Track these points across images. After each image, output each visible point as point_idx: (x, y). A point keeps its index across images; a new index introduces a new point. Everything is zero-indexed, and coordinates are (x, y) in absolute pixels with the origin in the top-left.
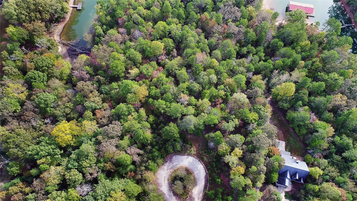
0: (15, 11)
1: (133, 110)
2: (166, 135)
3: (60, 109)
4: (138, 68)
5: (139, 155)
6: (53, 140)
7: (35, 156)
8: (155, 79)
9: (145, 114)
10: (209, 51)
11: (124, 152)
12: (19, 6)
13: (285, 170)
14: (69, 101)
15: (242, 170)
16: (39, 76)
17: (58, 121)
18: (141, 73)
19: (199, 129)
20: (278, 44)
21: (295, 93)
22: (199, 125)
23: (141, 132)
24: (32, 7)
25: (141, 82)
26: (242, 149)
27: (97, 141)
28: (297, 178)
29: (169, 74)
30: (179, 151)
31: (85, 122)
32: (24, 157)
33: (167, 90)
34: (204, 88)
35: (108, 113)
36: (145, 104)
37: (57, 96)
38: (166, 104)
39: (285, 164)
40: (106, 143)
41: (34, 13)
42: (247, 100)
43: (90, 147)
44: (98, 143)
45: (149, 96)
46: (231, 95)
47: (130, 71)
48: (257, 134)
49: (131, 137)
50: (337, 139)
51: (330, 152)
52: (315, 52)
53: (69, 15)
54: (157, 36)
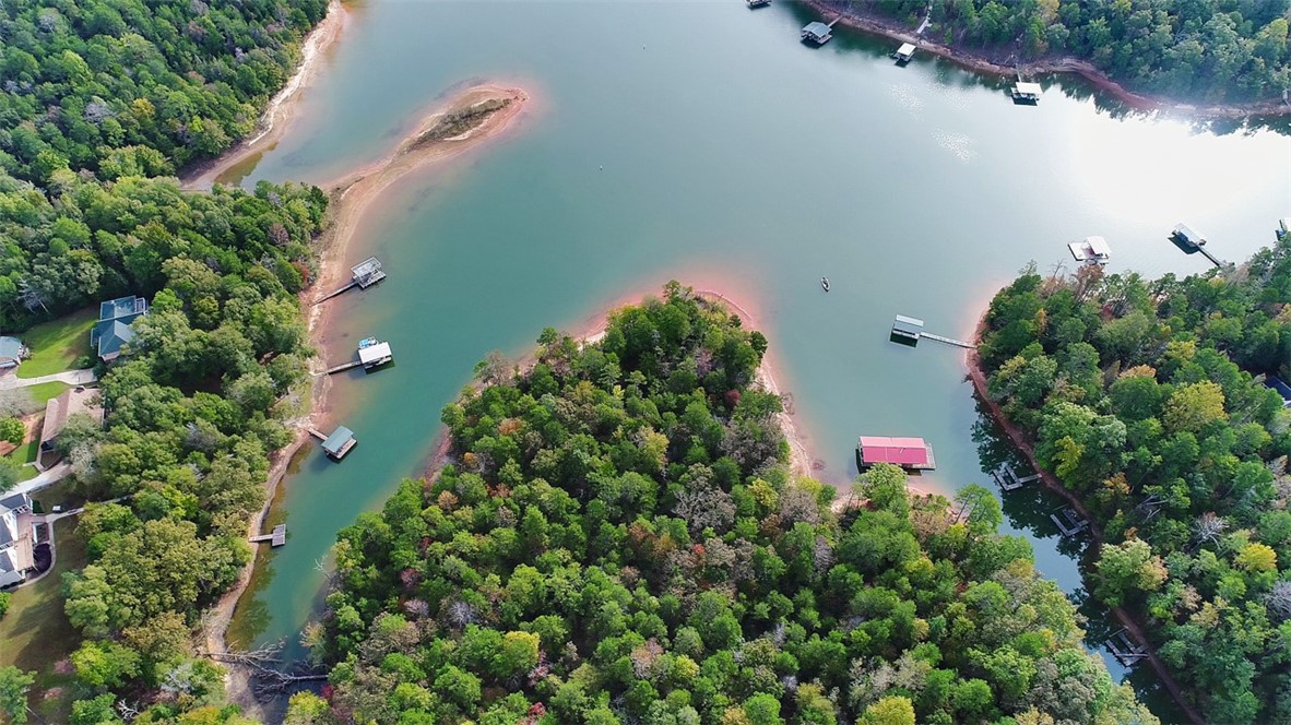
4: (474, 718)
10: (664, 629)
12: (113, 583)
20: (848, 581)
29: (564, 721)
41: (155, 592)
52: (950, 587)
53: (250, 566)
54: (517, 610)
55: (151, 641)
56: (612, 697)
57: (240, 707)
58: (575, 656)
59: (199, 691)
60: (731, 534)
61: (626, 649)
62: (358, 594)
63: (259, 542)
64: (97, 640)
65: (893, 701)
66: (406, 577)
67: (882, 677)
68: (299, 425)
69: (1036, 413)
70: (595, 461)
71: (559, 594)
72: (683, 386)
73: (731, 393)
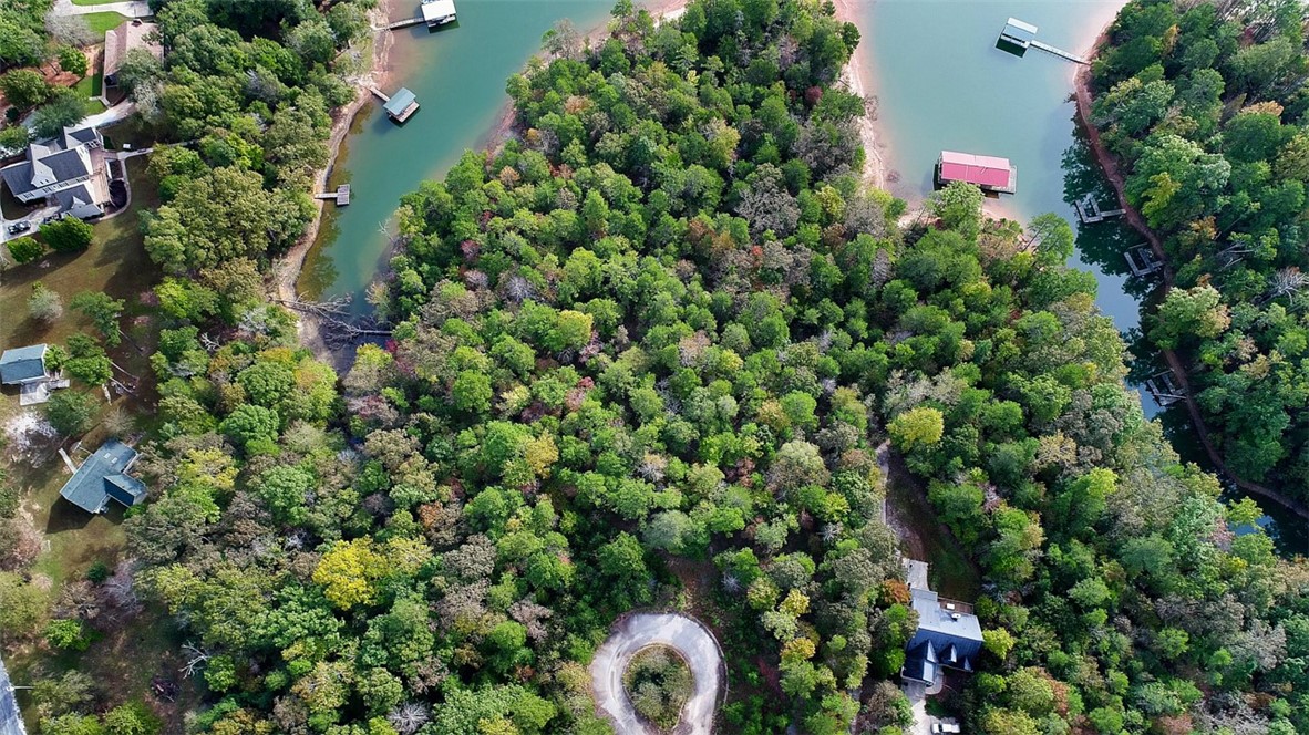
0: (180, 239)
1: (521, 501)
2: (610, 567)
3: (323, 507)
4: (527, 384)
5: (542, 620)
6: (317, 595)
7: (276, 640)
8: (573, 416)
9: (553, 510)
10: (714, 324)
11: (504, 617)
12: (187, 225)
13: (922, 640)
14: (347, 483)
15: (809, 647)
16: (261, 421)
17: (321, 541)
18: (534, 397)
19: (695, 543)
20: (902, 296)
21: (945, 434)
22: (695, 533)
23: (544, 560)
24: (224, 223)
25: (536, 424)
26: (809, 593)
27: (433, 590)
28: (954, 659)
29: (611, 397)
30: (647, 604)
31: (396, 542)
32: (246, 642)
33: (606, 444)
34: (704, 433)
35: (453, 513)
36: (548, 484)
37: (312, 470)
38: (606, 481)
39: (921, 626)
40: (457, 596)
41: (227, 238)
42: (819, 461)
43: (417, 607)
44: (434, 595)
45: (562, 463)
46: (777, 448)
47: (505, 395)
48: (846, 552)
49: (520, 574)
50: (1055, 551)
51: (1038, 588)
52: (1003, 313)
53: (316, 222)
54: (573, 291)
55: (227, 284)
56: (658, 380)
57: (312, 351)
58: (625, 340)
59: (274, 333)
60: (792, 239)
61: (675, 338)
62: (420, 259)
63: (325, 199)
64: (178, 277)
65: (924, 412)
66: (466, 248)
67: (921, 388)
68: (360, 82)
69: (1137, 144)
70: (662, 151)
71: (614, 280)
72: (762, 78)
73: (812, 91)
